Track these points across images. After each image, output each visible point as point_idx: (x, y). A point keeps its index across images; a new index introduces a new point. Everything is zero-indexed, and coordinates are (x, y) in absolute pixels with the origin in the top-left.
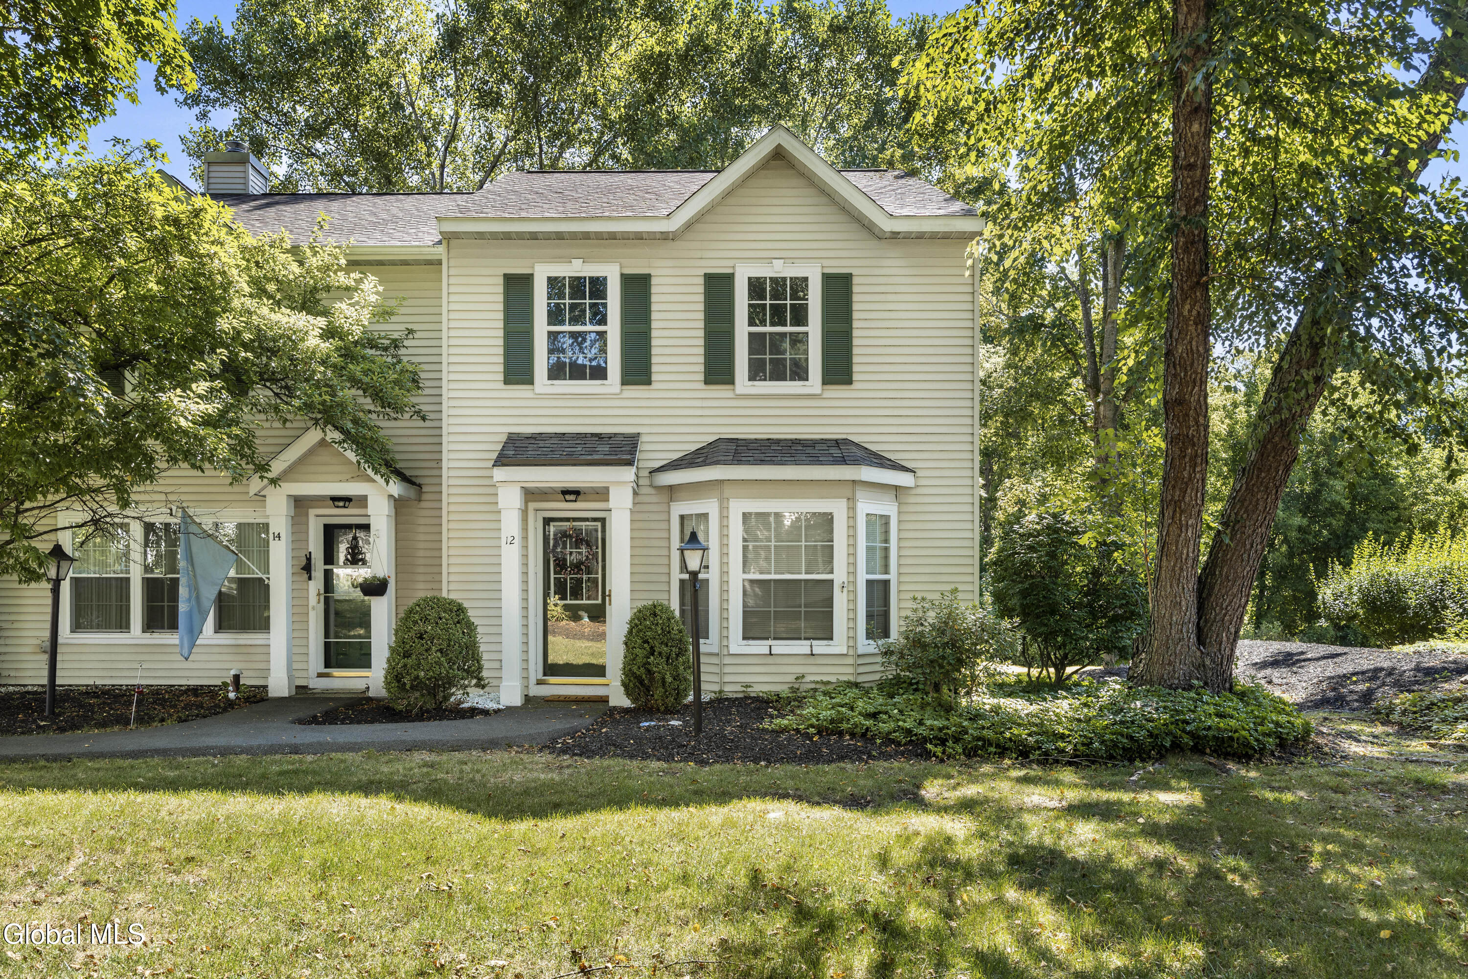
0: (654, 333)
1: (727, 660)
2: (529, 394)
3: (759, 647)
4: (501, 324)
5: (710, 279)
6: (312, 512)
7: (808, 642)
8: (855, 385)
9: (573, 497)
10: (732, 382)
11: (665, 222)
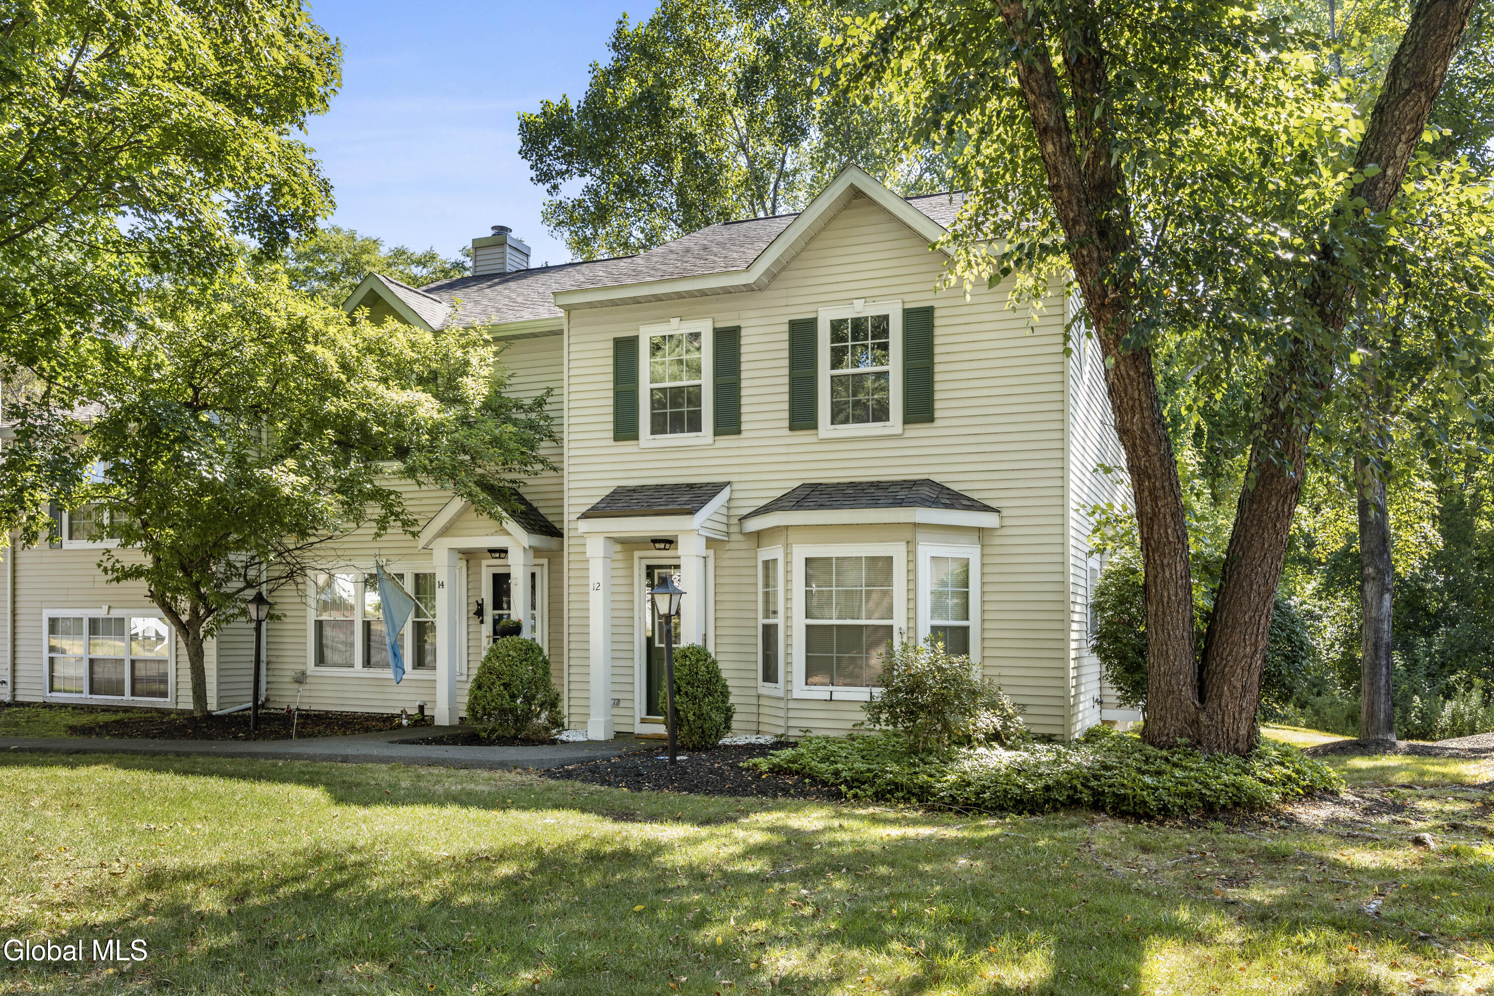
0: (744, 384)
1: (791, 705)
2: (635, 450)
3: (821, 692)
4: (611, 385)
5: (794, 325)
6: (485, 563)
7: (868, 689)
8: (937, 423)
9: (662, 546)
10: (815, 427)
11: (745, 275)
